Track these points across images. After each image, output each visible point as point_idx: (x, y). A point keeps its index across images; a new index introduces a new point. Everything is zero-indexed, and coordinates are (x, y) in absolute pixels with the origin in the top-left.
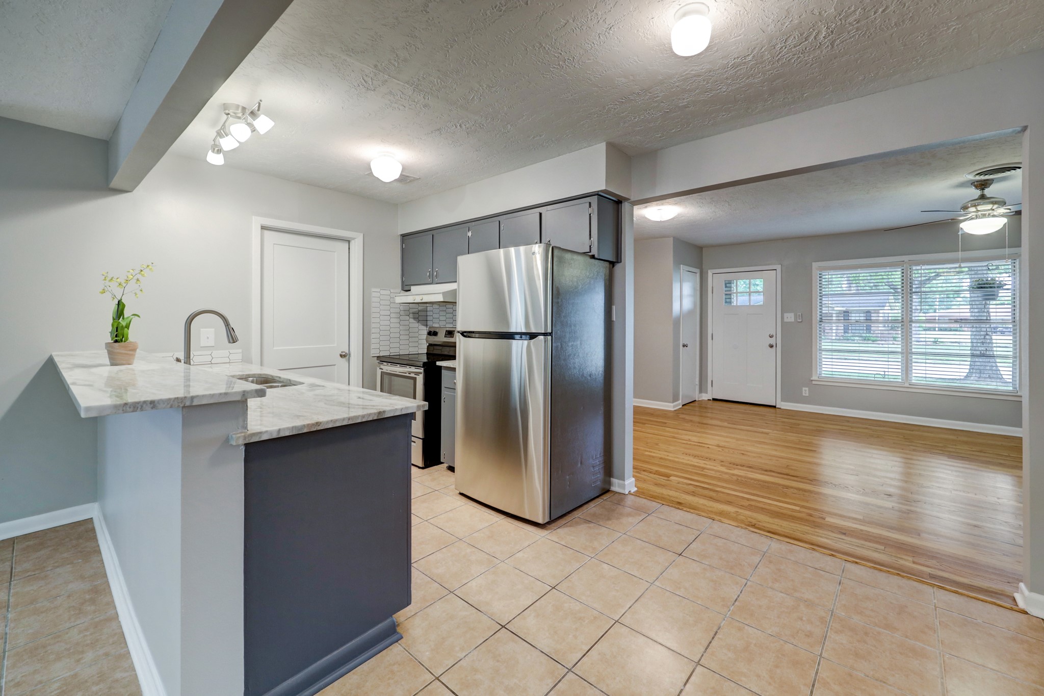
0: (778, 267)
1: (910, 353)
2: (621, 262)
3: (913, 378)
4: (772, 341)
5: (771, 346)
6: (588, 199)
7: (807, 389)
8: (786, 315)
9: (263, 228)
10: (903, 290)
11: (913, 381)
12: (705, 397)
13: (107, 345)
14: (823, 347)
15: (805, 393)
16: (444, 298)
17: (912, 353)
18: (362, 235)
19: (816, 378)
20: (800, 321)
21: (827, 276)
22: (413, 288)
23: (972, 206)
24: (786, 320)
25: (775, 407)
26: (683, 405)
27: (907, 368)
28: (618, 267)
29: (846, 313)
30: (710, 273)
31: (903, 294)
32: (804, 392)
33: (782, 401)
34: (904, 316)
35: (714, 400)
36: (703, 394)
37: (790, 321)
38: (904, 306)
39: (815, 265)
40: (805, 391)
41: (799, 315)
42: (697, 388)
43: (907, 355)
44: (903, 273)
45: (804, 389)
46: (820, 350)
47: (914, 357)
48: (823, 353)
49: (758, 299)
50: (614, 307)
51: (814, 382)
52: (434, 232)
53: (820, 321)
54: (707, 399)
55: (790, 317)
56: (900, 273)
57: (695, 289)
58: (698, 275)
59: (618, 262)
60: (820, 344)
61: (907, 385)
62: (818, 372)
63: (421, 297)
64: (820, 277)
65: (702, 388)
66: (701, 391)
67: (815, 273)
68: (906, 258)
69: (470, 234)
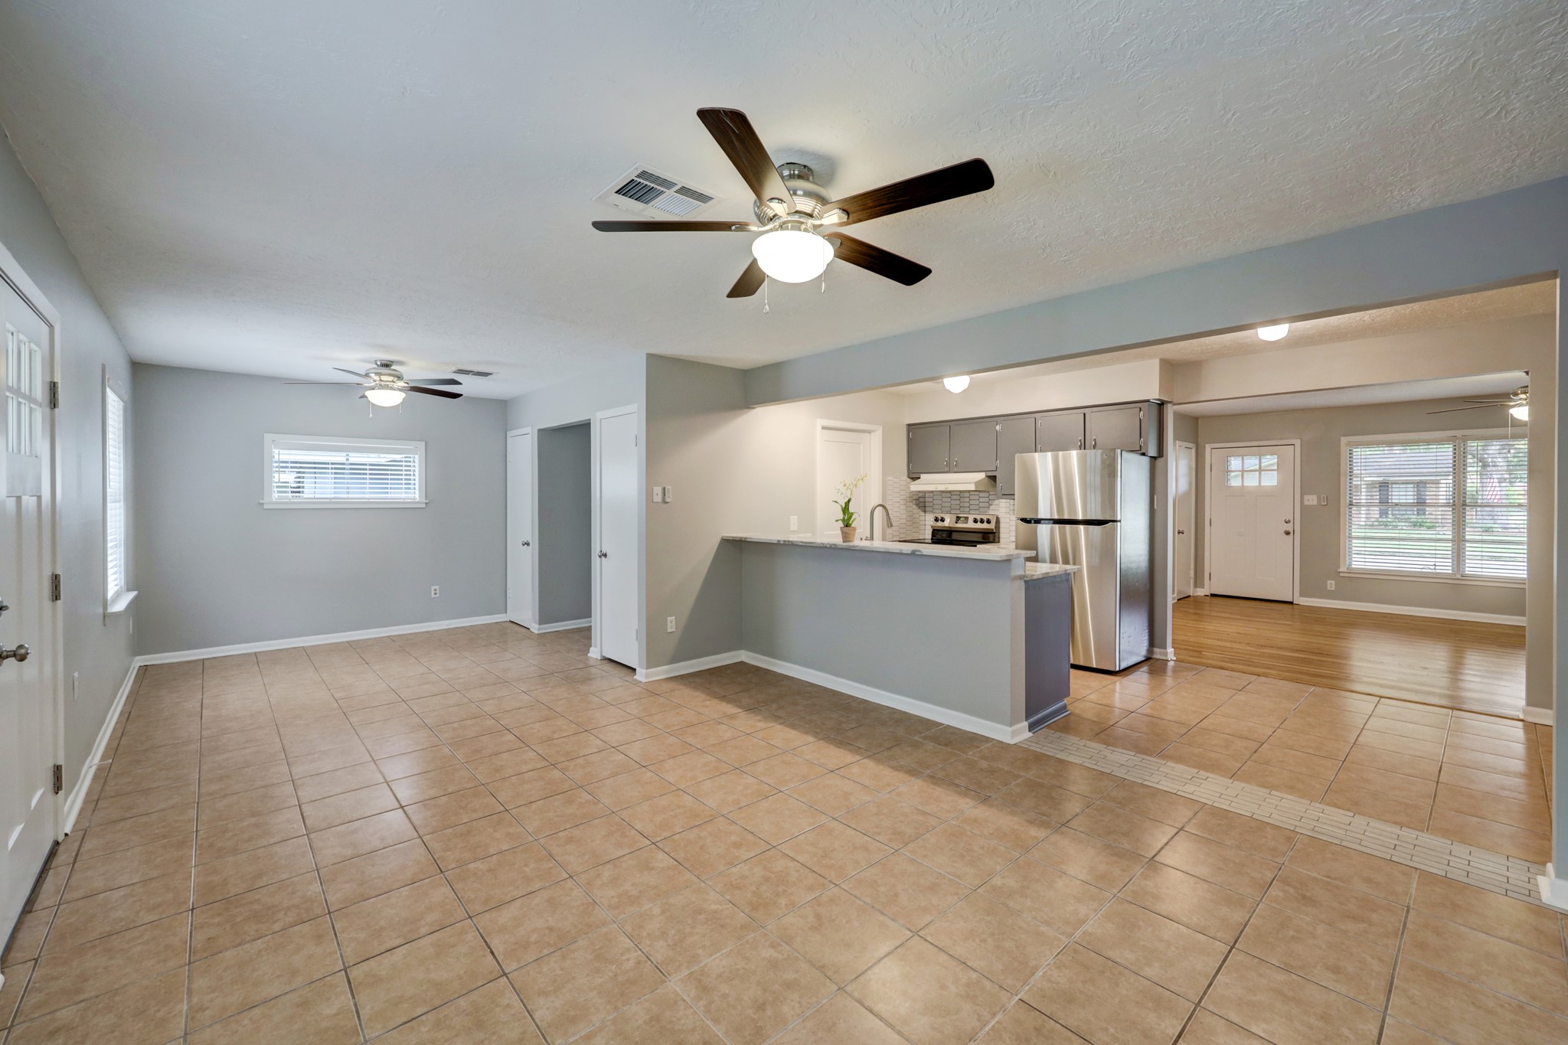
0: (1298, 443)
1: (1463, 541)
2: (1163, 456)
3: (1467, 569)
4: (1289, 527)
5: (1288, 533)
6: (1139, 405)
7: (1333, 582)
8: (1306, 497)
9: (824, 428)
10: (1455, 469)
11: (1467, 572)
12: (1200, 592)
13: (841, 528)
14: (1353, 534)
15: (1331, 587)
16: (976, 487)
17: (1466, 541)
18: (881, 427)
19: (1345, 570)
20: (1325, 504)
21: (1358, 452)
22: (922, 476)
23: (1522, 393)
24: (1306, 503)
25: (1291, 603)
26: (1178, 600)
27: (1459, 557)
28: (1159, 462)
29: (1384, 486)
30: (1208, 447)
31: (1454, 473)
32: (1329, 586)
33: (1300, 596)
34: (1456, 499)
35: (1212, 595)
36: (1198, 589)
37: (1311, 504)
38: (1456, 487)
39: (1344, 440)
40: (1331, 585)
41: (1324, 497)
42: (1192, 582)
43: (1459, 541)
44: (1455, 449)
45: (1329, 582)
46: (1349, 537)
47: (1467, 545)
48: (1354, 541)
49: (1270, 480)
50: (1155, 497)
51: (1341, 575)
52: (952, 424)
53: (1351, 505)
54: (1203, 595)
55: (1312, 500)
56: (1451, 449)
57: (1190, 468)
58: (1194, 451)
59: (1160, 457)
60: (1350, 530)
61: (1459, 576)
62: (1347, 563)
63: (946, 486)
64: (1350, 454)
65: (1198, 582)
66: (1196, 586)
67: (1344, 449)
68: (1459, 433)
69: (998, 428)
